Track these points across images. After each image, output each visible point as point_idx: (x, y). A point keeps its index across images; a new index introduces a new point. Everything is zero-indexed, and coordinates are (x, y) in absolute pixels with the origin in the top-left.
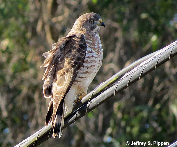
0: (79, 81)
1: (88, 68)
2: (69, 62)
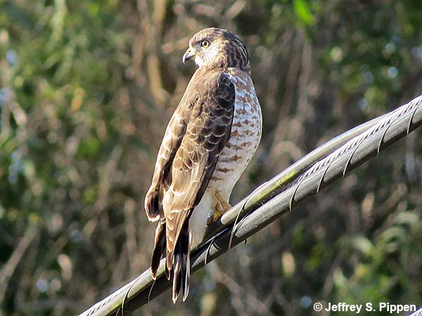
0: (219, 179)
1: (237, 148)
2: (199, 137)
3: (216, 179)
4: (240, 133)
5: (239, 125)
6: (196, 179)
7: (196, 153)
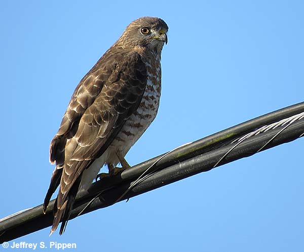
0: (122, 140)
1: (142, 117)
2: (113, 99)
3: (120, 139)
4: (147, 106)
5: (147, 98)
6: (103, 136)
7: (107, 112)
